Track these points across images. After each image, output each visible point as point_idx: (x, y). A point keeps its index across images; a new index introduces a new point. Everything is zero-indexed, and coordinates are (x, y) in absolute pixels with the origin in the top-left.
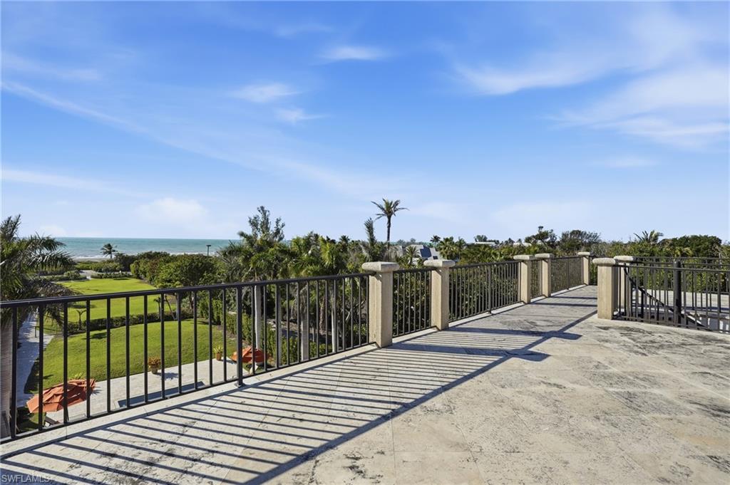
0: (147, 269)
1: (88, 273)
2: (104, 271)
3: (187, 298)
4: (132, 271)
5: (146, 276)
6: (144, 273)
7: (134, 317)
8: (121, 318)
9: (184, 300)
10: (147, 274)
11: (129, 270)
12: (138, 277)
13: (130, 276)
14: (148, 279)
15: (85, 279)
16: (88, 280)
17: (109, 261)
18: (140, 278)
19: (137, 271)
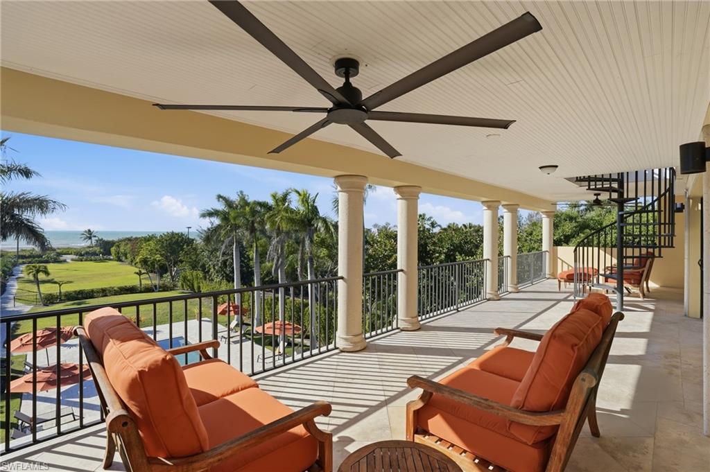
0: (128, 251)
1: (68, 258)
2: (83, 255)
3: (169, 274)
4: (113, 254)
5: (126, 258)
6: (125, 255)
7: (116, 289)
8: (102, 289)
9: (164, 275)
10: (128, 255)
11: (110, 254)
12: (119, 260)
13: (110, 260)
14: (129, 260)
15: (65, 261)
16: (68, 262)
17: (89, 247)
18: (121, 261)
19: (118, 253)
